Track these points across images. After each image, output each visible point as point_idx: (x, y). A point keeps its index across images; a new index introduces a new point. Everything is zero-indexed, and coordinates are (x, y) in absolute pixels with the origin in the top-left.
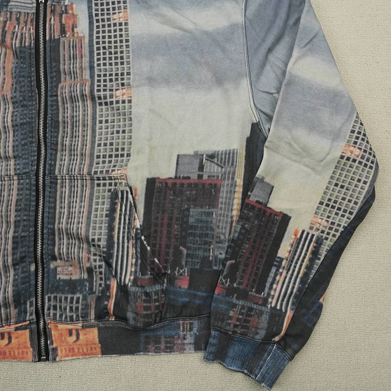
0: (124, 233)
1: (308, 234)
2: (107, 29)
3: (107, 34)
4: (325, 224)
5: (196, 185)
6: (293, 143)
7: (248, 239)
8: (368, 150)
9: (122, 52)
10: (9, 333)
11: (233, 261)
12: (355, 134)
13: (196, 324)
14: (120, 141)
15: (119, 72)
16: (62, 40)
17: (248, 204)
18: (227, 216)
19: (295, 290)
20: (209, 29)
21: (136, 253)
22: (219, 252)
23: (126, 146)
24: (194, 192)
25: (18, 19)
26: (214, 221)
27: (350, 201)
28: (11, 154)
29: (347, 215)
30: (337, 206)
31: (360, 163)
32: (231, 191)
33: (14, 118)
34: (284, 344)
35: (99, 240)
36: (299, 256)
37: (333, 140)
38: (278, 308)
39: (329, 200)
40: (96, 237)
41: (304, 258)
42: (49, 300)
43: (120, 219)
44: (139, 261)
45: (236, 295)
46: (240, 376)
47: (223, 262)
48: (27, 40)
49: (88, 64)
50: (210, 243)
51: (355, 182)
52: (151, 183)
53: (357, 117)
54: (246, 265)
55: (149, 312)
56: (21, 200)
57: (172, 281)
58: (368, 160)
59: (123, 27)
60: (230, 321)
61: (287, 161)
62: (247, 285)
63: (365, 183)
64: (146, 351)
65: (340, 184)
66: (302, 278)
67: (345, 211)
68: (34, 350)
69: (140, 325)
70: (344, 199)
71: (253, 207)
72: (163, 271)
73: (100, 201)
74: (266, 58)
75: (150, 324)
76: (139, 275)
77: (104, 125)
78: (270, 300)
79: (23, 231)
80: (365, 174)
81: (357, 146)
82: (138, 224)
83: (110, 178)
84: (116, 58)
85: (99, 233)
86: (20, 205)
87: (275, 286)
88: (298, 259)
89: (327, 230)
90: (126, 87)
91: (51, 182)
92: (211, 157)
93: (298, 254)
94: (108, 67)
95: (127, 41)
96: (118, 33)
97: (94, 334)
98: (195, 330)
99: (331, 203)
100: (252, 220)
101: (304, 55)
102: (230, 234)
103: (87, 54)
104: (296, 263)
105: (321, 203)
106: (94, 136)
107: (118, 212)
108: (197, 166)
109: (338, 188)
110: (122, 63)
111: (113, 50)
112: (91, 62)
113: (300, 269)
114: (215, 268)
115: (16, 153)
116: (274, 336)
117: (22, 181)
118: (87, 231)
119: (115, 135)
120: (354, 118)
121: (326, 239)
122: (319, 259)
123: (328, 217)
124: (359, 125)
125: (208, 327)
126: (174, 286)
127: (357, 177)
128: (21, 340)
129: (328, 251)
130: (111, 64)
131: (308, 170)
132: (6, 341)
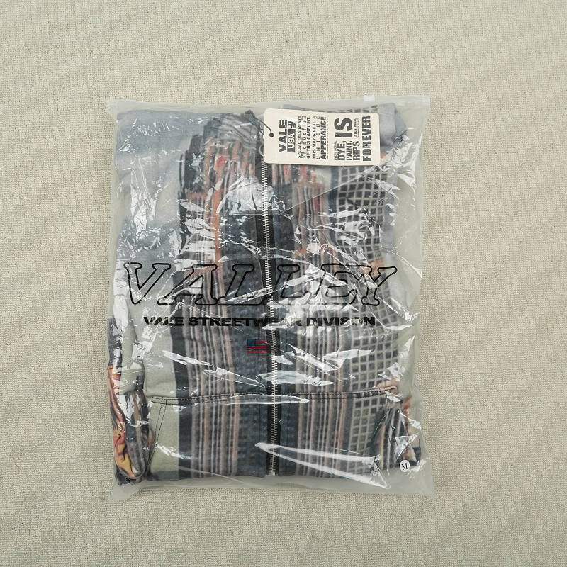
16: (294, 186)
25: (230, 151)
73: (360, 426)
86: (246, 437)
90: (374, 259)
96: (373, 181)
115: (237, 359)
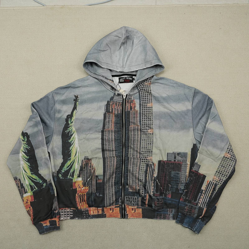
0: (150, 178)
1: (212, 182)
2: (145, 109)
3: (145, 110)
4: (218, 179)
5: (173, 163)
6: (207, 151)
7: (192, 183)
8: (233, 155)
9: (150, 117)
10: (113, 208)
11: (187, 190)
12: (229, 150)
13: (174, 210)
14: (149, 147)
15: (149, 123)
17: (192, 172)
18: (184, 175)
19: (207, 201)
20: (180, 110)
21: (154, 185)
22: (182, 187)
23: (151, 149)
24: (173, 166)
25: (116, 104)
26: (180, 176)
27: (226, 172)
28: (114, 149)
29: (225, 176)
30: (222, 173)
31: (230, 159)
32: (185, 166)
33: (115, 137)
34: (203, 219)
37: (221, 151)
38: (201, 207)
39: (219, 171)
40: (141, 179)
41: (210, 190)
42: (126, 198)
43: (149, 173)
44: (155, 188)
45: (187, 202)
46: (188, 229)
47: (183, 190)
48: (119, 111)
49: (139, 120)
50: (179, 184)
51: (228, 166)
52: (160, 162)
53: (230, 144)
54: (191, 192)
55: (159, 205)
56: (117, 165)
57: (166, 195)
58: (233, 158)
59: (151, 108)
60: (185, 210)
61: (205, 157)
62: (191, 199)
63: (232, 166)
64: (157, 218)
65: (223, 166)
66: (209, 197)
67: (225, 175)
68: (120, 214)
69: (156, 209)
70: (224, 171)
71: (194, 173)
72: (163, 192)
73: (143, 167)
74: (199, 121)
75: (159, 209)
76: (155, 192)
77: (144, 141)
78: (198, 204)
79: (118, 175)
80: (232, 163)
81: (229, 153)
82: (155, 175)
83: (146, 159)
84: (148, 119)
85: (142, 177)
87: (200, 199)
88: (208, 191)
89: (218, 181)
90: (151, 129)
91: (127, 159)
92: (179, 154)
93: (208, 189)
94: (145, 121)
95: (152, 113)
96: (149, 110)
97: (140, 211)
98: (173, 212)
100: (193, 177)
101: (212, 122)
102: (185, 181)
103: (139, 117)
104: (208, 192)
105: (217, 172)
106: (140, 145)
107: (148, 171)
108: (174, 157)
109: (223, 167)
110: (150, 121)
111: (147, 116)
112: (140, 119)
113: (209, 194)
114: (180, 192)
115: (116, 149)
116: (200, 217)
117: (118, 158)
118: (139, 177)
119: (148, 145)
120: (229, 144)
121: (218, 184)
122: (216, 191)
123: (219, 177)
124: (230, 146)
125: (178, 212)
126: (166, 197)
127: (229, 164)
128: (117, 211)
129: (219, 189)
130: (146, 121)
131: (213, 160)
132: (112, 211)
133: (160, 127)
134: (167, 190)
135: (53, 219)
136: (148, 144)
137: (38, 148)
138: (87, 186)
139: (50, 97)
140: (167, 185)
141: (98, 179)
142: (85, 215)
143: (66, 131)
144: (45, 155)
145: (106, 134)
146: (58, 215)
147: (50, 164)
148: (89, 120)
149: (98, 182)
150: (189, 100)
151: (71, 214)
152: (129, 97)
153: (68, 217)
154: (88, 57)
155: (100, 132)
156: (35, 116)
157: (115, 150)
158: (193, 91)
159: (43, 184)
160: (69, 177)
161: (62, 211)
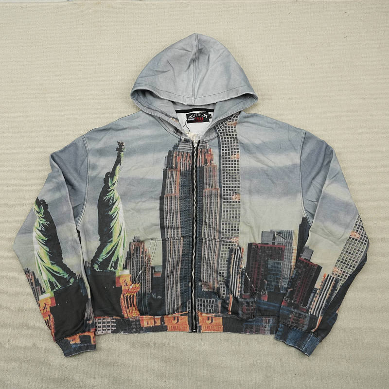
0: (235, 270)
1: (331, 276)
2: (228, 163)
3: (228, 166)
4: (340, 272)
5: (271, 248)
6: (324, 229)
7: (300, 278)
8: (364, 235)
9: (235, 175)
10: (178, 317)
11: (292, 289)
12: (357, 226)
13: (271, 320)
14: (234, 222)
15: (234, 186)
16: (205, 167)
17: (300, 260)
18: (288, 265)
19: (323, 306)
20: (281, 165)
21: (241, 281)
22: (284, 284)
23: (237, 225)
24: (270, 251)
26: (282, 267)
27: (353, 261)
28: (180, 226)
29: (352, 268)
30: (347, 263)
31: (359, 241)
32: (290, 252)
33: (181, 207)
34: (317, 334)
35: (223, 273)
36: (326, 288)
37: (346, 229)
38: (314, 315)
39: (343, 259)
41: (329, 289)
42: (198, 301)
43: (234, 263)
44: (243, 286)
45: (293, 307)
46: (293, 349)
47: (286, 289)
48: (187, 166)
49: (218, 181)
50: (279, 279)
51: (357, 251)
52: (250, 245)
53: (359, 217)
54: (298, 291)
55: (249, 312)
56: (184, 250)
57: (259, 297)
58: (363, 240)
59: (237, 162)
60: (289, 320)
61: (321, 238)
62: (299, 302)
63: (362, 252)
64: (245, 332)
65: (349, 251)
66: (327, 300)
67: (351, 266)
68: (190, 326)
69: (245, 318)
70: (350, 259)
71: (303, 262)
72: (255, 291)
73: (224, 253)
74: (311, 182)
75: (249, 318)
76: (243, 292)
77: (225, 213)
78: (310, 310)
79: (185, 266)
80: (362, 247)
81: (358, 232)
82: (243, 266)
83: (230, 242)
84: (233, 178)
85: (223, 269)
86: (184, 252)
87: (312, 303)
88: (325, 290)
89: (341, 275)
90: (237, 194)
91: (200, 241)
92: (279, 233)
94: (228, 183)
95: (238, 170)
97: (220, 320)
98: (271, 323)
99: (344, 261)
100: (302, 268)
101: (332, 183)
102: (290, 275)
103: (218, 175)
104: (324, 292)
105: (338, 261)
106: (220, 219)
107: (233, 259)
108: (272, 238)
109: (348, 254)
110: (235, 181)
111: (231, 174)
112: (220, 180)
113: (326, 295)
114: (282, 292)
116: (312, 329)
117: (185, 240)
118: (218, 268)
119: (231, 219)
120: (357, 218)
121: (341, 280)
122: (336, 290)
123: (342, 268)
124: (359, 221)
125: (277, 322)
126: (260, 299)
127: (358, 249)
128: (184, 321)
129: (341, 287)
130: (230, 181)
131: (332, 243)
132: (176, 321)
133: (250, 192)
134: (262, 288)
135: (85, 334)
136: (233, 217)
137: (61, 224)
138: (138, 283)
139: (80, 144)
140: (262, 280)
141: (155, 272)
142: (134, 328)
143: (104, 198)
144: (72, 235)
145: (167, 202)
146: (93, 327)
147: (80, 249)
148: (140, 181)
149: (154, 276)
150: (295, 150)
151: (113, 326)
152: (203, 145)
153: (108, 330)
154: (138, 81)
155: (157, 199)
156: (56, 174)
157: (181, 228)
158: (303, 135)
159: (70, 279)
160: (109, 268)
161: (99, 321)
